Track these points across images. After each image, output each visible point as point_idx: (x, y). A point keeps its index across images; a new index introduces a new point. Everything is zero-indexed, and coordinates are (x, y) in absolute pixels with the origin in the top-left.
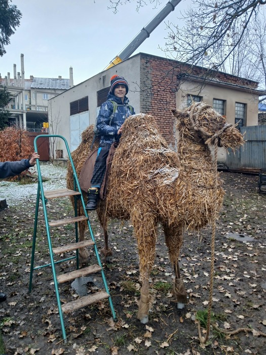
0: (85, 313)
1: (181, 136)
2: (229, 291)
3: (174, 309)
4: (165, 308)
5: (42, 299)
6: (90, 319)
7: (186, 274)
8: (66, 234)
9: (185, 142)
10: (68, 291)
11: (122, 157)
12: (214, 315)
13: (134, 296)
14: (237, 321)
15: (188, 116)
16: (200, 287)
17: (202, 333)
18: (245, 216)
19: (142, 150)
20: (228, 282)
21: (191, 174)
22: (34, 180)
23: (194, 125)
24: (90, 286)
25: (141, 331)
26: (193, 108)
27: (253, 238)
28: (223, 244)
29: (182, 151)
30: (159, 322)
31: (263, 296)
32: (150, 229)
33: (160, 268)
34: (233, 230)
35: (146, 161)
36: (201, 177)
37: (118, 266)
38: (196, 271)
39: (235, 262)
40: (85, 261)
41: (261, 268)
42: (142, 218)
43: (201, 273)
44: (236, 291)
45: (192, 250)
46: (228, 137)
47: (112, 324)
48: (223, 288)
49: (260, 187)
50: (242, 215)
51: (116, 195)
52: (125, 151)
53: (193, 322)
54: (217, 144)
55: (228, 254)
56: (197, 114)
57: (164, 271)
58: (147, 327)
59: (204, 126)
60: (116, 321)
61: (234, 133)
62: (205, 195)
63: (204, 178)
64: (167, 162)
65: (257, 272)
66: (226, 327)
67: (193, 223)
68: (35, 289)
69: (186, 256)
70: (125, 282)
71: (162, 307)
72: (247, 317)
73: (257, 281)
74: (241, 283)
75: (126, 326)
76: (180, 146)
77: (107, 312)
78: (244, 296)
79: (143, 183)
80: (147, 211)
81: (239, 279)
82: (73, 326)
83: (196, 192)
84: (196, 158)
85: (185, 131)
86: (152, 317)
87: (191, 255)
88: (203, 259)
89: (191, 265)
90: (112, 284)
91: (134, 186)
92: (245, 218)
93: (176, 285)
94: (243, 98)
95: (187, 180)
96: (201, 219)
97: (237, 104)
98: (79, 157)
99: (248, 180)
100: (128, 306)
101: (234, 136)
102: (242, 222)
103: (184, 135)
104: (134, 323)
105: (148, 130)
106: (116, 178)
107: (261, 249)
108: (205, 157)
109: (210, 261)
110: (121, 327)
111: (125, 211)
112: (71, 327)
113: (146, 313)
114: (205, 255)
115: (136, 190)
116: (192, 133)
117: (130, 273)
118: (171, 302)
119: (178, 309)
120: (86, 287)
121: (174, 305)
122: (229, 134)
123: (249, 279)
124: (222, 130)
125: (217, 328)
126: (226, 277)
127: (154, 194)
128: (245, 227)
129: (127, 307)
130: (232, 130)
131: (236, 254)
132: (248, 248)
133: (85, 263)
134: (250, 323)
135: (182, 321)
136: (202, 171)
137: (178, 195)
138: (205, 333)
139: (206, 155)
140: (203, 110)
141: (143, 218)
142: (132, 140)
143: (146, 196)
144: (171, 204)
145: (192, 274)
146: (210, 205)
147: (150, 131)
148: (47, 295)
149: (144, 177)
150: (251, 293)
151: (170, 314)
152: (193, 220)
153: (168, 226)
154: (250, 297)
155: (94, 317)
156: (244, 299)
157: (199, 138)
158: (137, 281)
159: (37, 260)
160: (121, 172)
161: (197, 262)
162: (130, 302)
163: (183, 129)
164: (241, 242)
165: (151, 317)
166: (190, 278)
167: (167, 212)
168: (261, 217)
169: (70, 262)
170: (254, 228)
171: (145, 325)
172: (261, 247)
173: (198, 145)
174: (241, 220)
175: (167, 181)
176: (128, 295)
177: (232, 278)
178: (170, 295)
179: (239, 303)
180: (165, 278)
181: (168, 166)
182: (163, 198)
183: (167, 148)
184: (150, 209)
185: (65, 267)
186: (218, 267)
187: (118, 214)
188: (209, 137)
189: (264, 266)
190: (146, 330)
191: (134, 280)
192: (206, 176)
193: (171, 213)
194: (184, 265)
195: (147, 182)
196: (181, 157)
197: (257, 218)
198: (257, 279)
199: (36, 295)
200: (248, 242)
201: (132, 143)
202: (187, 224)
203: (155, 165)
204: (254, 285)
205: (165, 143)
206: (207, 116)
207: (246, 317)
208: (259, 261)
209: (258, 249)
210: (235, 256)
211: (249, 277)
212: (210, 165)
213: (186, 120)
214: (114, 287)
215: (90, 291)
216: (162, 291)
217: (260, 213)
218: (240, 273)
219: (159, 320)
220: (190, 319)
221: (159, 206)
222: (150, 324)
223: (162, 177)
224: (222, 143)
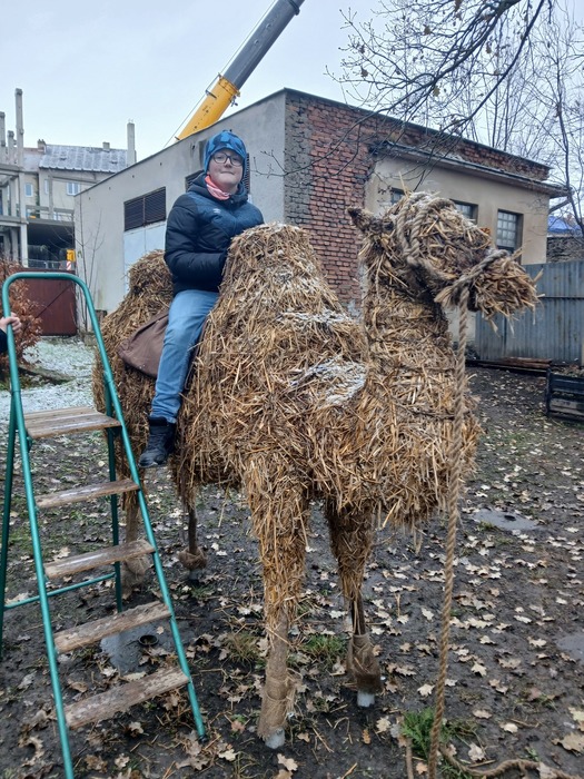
0: (128, 718)
1: (373, 281)
2: (481, 657)
3: (348, 709)
4: (327, 705)
5: (27, 681)
6: (140, 737)
7: (381, 614)
8: (100, 511)
9: (383, 296)
10: (92, 659)
11: (224, 333)
12: (444, 721)
13: (253, 671)
14: (500, 739)
15: (391, 227)
16: (411, 648)
17: (415, 772)
18: (517, 468)
19: (274, 314)
20: (478, 636)
21: (396, 379)
22: (37, 379)
23: (406, 251)
24: (147, 647)
25: (265, 768)
26: (405, 207)
27: (536, 522)
28: (466, 537)
29: (374, 319)
30: (312, 744)
31: (560, 672)
32: (290, 517)
33: (318, 597)
34: (489, 503)
35: (284, 344)
36: (423, 388)
37: (220, 594)
38: (405, 607)
39: (495, 584)
40: (139, 580)
41: (554, 599)
42: (271, 489)
43: (415, 612)
44: (497, 658)
45: (394, 552)
46: (496, 284)
47: (195, 750)
48: (467, 651)
49: (548, 401)
50: (509, 466)
51: (210, 428)
52: (231, 317)
53: (394, 741)
54: (465, 305)
55: (478, 561)
56: (415, 223)
57: (327, 606)
58: (281, 759)
59: (433, 253)
60: (204, 740)
61: (511, 275)
62: (432, 436)
63: (429, 391)
64: (337, 348)
65: (546, 607)
66: (474, 758)
67: (398, 507)
68: (12, 654)
69: (380, 567)
70: (232, 637)
71: (319, 703)
72: (524, 727)
73: (547, 632)
74: (510, 636)
75: (230, 755)
76: (370, 306)
77: (183, 718)
78: (516, 671)
79: (275, 400)
80: (285, 472)
81: (504, 625)
82: (97, 754)
83: (409, 427)
84: (411, 339)
85: (383, 266)
86: (294, 731)
87: (393, 564)
88: (421, 574)
89: (393, 589)
90: (201, 642)
91: (253, 407)
92: (516, 475)
93: (354, 649)
94: (515, 201)
95: (386, 395)
96: (420, 497)
97: (500, 215)
98: (120, 331)
99: (522, 385)
100: (238, 699)
101: (511, 283)
102: (509, 484)
103: (382, 277)
104: (250, 746)
105: (292, 264)
106: (209, 386)
107: (553, 549)
108: (434, 336)
109: (437, 579)
110: (217, 756)
111: (230, 469)
112: (89, 758)
113: (279, 723)
114: (425, 566)
115: (256, 418)
116: (402, 272)
117: (247, 611)
118: (342, 687)
119: (358, 708)
120: (135, 649)
121: (348, 698)
122: (497, 276)
123: (528, 627)
124: (480, 266)
125: (453, 760)
126: (474, 621)
127: (303, 429)
128: (516, 496)
129: (235, 703)
130: (507, 265)
131: (498, 562)
132: (524, 547)
133: (139, 586)
134: (531, 744)
135: (367, 739)
136: (425, 372)
137: (362, 434)
138: (424, 773)
139: (437, 332)
140: (431, 212)
141: (274, 490)
142: (251, 290)
143: (281, 434)
144: (345, 457)
145: (393, 615)
146: (444, 462)
147: (297, 267)
148: (40, 669)
149: (278, 387)
150: (533, 663)
151: (337, 722)
152: (400, 499)
153: (336, 511)
154: (531, 673)
155: (151, 728)
156: (517, 680)
157: (419, 288)
158: (260, 634)
159: (25, 578)
160: (221, 372)
161: (406, 582)
162: (243, 688)
163: (378, 262)
164: (509, 533)
165: (290, 729)
166: (388, 623)
167: (334, 476)
168: (552, 471)
169: (104, 583)
170: (536, 499)
171: (276, 751)
172: (555, 544)
173: (415, 304)
174: (506, 480)
175: (336, 396)
176: (238, 671)
177: (489, 624)
178: (340, 669)
179: (503, 690)
180: (330, 624)
181: (339, 357)
182: (323, 441)
183: (338, 312)
184: (291, 469)
185: (90, 596)
186: (457, 595)
187: (214, 476)
188: (444, 284)
189: (561, 593)
190: (277, 767)
191: (256, 631)
192: (435, 387)
193: (343, 481)
194: (376, 589)
195: (285, 398)
196: (373, 336)
197: (542, 474)
198: (545, 627)
199: (12, 670)
200: (523, 532)
201: (249, 296)
202: (385, 510)
203: (306, 354)
204: (540, 643)
205: (332, 298)
206: (442, 230)
207: (522, 728)
208: (549, 580)
209: (547, 549)
210: (494, 568)
211: (527, 620)
212: (446, 358)
213: (386, 239)
214: (205, 648)
215: (145, 659)
216: (322, 659)
217: (548, 463)
218: (507, 611)
219: (312, 737)
220: (387, 734)
221: (315, 461)
222: (287, 751)
223: (323, 385)
224: (479, 300)
